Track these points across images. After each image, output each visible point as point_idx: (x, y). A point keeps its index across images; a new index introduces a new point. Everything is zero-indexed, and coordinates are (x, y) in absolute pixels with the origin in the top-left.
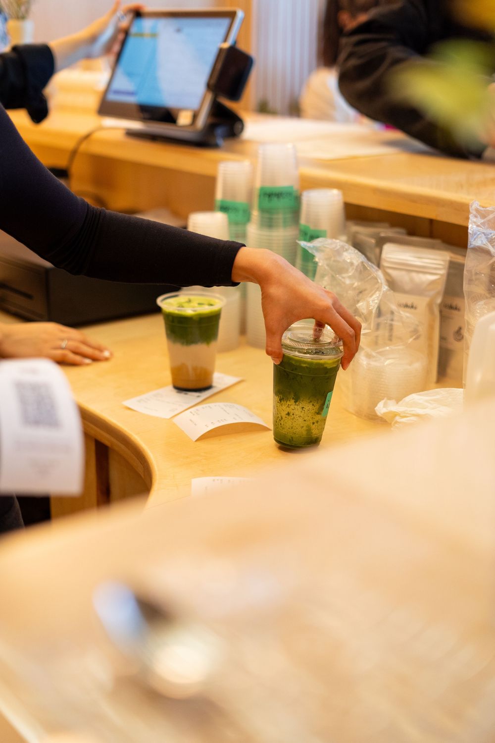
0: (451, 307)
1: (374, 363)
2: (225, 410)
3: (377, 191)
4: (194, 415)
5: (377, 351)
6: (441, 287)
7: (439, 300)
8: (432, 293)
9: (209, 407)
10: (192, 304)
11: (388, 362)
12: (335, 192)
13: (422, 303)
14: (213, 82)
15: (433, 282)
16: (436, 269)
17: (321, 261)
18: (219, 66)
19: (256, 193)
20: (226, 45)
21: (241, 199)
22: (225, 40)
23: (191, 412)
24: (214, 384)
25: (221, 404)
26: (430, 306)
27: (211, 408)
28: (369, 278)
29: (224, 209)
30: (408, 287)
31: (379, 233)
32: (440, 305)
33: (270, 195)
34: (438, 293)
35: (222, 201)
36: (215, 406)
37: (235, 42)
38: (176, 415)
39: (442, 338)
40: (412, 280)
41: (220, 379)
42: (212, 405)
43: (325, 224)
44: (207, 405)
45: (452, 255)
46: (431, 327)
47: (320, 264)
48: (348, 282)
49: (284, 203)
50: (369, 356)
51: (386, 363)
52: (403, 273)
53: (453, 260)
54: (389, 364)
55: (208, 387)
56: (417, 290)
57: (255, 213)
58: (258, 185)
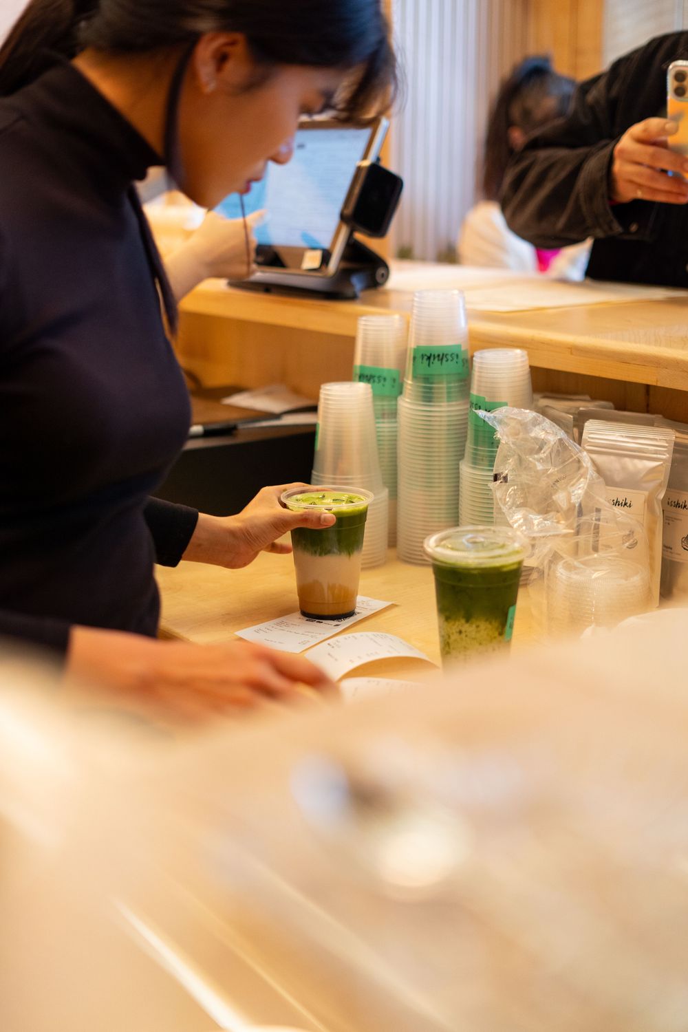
0: (678, 505)
1: (575, 577)
2: (375, 641)
3: (575, 350)
4: (333, 647)
5: (580, 560)
6: (663, 477)
7: (661, 496)
8: (652, 485)
9: (353, 637)
10: (325, 501)
11: (595, 575)
12: (518, 351)
13: (638, 498)
14: (349, 211)
15: (653, 470)
16: (656, 452)
17: (505, 437)
18: (357, 191)
19: (410, 355)
20: (366, 163)
21: (388, 363)
22: (365, 157)
23: (329, 644)
24: (357, 610)
25: (370, 634)
26: (649, 503)
27: (356, 638)
28: (571, 460)
29: (364, 377)
30: (618, 477)
31: (578, 408)
32: (663, 501)
33: (430, 357)
34: (660, 485)
35: (362, 367)
36: (362, 636)
37: (378, 159)
38: (309, 648)
39: (666, 547)
40: (624, 468)
41: (365, 603)
42: (357, 635)
43: (504, 394)
44: (350, 635)
45: (678, 435)
46: (651, 531)
47: (503, 441)
48: (540, 467)
49: (449, 367)
50: (569, 567)
51: (593, 577)
52: (612, 458)
53: (679, 440)
54: (597, 579)
55: (351, 614)
56: (632, 482)
57: (409, 382)
58: (412, 345)
